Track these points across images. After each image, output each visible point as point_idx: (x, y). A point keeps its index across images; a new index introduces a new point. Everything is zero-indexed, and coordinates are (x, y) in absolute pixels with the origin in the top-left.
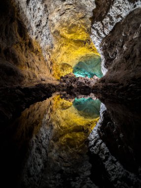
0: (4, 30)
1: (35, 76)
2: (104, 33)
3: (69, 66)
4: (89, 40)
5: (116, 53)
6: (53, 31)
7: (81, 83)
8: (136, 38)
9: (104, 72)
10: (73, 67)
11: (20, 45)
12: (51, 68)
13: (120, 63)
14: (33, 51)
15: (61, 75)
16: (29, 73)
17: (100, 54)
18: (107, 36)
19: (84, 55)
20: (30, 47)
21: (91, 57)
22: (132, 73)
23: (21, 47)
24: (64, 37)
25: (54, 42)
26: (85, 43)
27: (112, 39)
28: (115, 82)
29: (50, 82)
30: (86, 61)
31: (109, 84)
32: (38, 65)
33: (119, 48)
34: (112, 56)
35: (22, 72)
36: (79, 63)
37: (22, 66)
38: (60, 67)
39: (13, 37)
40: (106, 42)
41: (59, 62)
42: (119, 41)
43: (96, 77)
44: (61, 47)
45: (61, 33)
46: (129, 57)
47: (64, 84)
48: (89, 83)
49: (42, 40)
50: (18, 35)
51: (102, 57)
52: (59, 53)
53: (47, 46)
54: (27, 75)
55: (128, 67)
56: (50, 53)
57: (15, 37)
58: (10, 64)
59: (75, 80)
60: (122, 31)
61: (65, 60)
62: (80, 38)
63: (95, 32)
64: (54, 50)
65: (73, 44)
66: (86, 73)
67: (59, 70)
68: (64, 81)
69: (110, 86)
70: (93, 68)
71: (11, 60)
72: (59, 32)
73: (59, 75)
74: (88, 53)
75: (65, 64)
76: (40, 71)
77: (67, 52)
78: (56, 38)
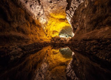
1: (36, 39)
3: (56, 32)
10: (59, 32)
12: (47, 33)
17: (71, 25)
19: (64, 26)
21: (68, 27)
25: (47, 20)
26: (64, 20)
30: (66, 29)
32: (39, 32)
36: (62, 30)
41: (51, 30)
42: (78, 19)
44: (52, 23)
48: (66, 41)
51: (72, 27)
52: (51, 26)
54: (31, 38)
56: (46, 26)
59: (59, 39)
60: (79, 15)
61: (54, 29)
62: (62, 17)
63: (68, 15)
64: (48, 24)
65: (58, 21)
66: (66, 35)
67: (51, 34)
68: (53, 40)
71: (21, 32)
72: (50, 15)
73: (51, 36)
74: (66, 25)
75: (54, 31)
76: (40, 36)
77: (55, 25)
78: (49, 18)
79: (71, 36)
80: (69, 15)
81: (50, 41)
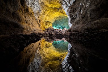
0: (12, 1)
1: (30, 29)
2: (70, 4)
3: (50, 22)
4: (61, 8)
5: (77, 15)
6: (40, 3)
7: (57, 32)
8: (88, 6)
9: (70, 26)
10: (52, 23)
12: (39, 23)
13: (79, 21)
14: (29, 14)
15: (45, 28)
16: (27, 27)
18: (71, 5)
19: (58, 16)
20: (27, 12)
22: (86, 26)
23: (22, 11)
24: (47, 6)
25: (41, 9)
26: (59, 10)
27: (74, 7)
28: (76, 31)
29: (39, 32)
31: (73, 32)
32: (32, 22)
33: (79, 12)
34: (75, 16)
35: (23, 26)
36: (56, 21)
37: (23, 23)
38: (45, 23)
40: (71, 9)
41: (44, 20)
42: (78, 8)
43: (65, 29)
44: (45, 12)
45: (45, 4)
46: (84, 17)
47: (47, 33)
49: (34, 7)
50: (20, 5)
51: (69, 17)
53: (37, 11)
55: (84, 23)
56: (39, 15)
57: (18, 5)
58: (16, 21)
60: (80, 2)
61: (47, 19)
62: (56, 6)
63: (64, 3)
65: (52, 10)
67: (44, 25)
68: (47, 31)
69: (74, 33)
70: (64, 24)
71: (16, 19)
74: (60, 15)
75: (47, 21)
76: (33, 26)
77: (49, 14)
78: (42, 7)
81: (44, 32)
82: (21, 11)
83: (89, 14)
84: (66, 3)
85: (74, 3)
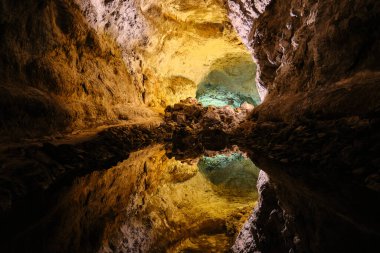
0: (24, 26)
1: (101, 111)
2: (255, 10)
3: (186, 81)
4: (230, 23)
5: (281, 54)
6: (144, 8)
7: (212, 121)
8: (312, 24)
9: (262, 94)
10: (197, 83)
11: (64, 50)
12: (144, 88)
13: (288, 76)
14: (99, 55)
15: (168, 104)
16: (85, 107)
17: (251, 51)
18: (261, 15)
19: (220, 55)
21: (238, 59)
23: (67, 53)
24: (171, 20)
25: (148, 32)
26: (222, 30)
27: (271, 23)
28: (275, 120)
29: (139, 121)
30: (227, 71)
31: (265, 124)
32: (111, 84)
33: (286, 44)
34: (274, 60)
35: (68, 107)
36: (212, 75)
37: (69, 93)
38: (166, 84)
39: (44, 36)
40: (260, 30)
41: (163, 73)
42: (285, 27)
43: (247, 107)
44: (167, 42)
45: (163, 11)
46: (302, 64)
47: (173, 124)
48: (230, 120)
49: (121, 28)
50: (57, 31)
51: (255, 61)
52: (162, 55)
53: (133, 42)
54: (81, 110)
55: (302, 88)
56: (141, 56)
57: (50, 36)
58: (40, 92)
59: (196, 113)
60: (289, 6)
61: (177, 68)
62: (209, 17)
63: (236, 8)
64: (150, 49)
65: (193, 33)
66: (231, 96)
67: (163, 93)
68: (174, 118)
71: (41, 85)
72: (159, 10)
73: (163, 103)
74: (229, 51)
75: (177, 77)
76: (114, 99)
77: (181, 50)
78: (154, 23)
79: (250, 100)
80: (242, 8)
81: (159, 122)
82: (61, 51)
83: (315, 56)
84: (241, 5)
85: (268, 8)
